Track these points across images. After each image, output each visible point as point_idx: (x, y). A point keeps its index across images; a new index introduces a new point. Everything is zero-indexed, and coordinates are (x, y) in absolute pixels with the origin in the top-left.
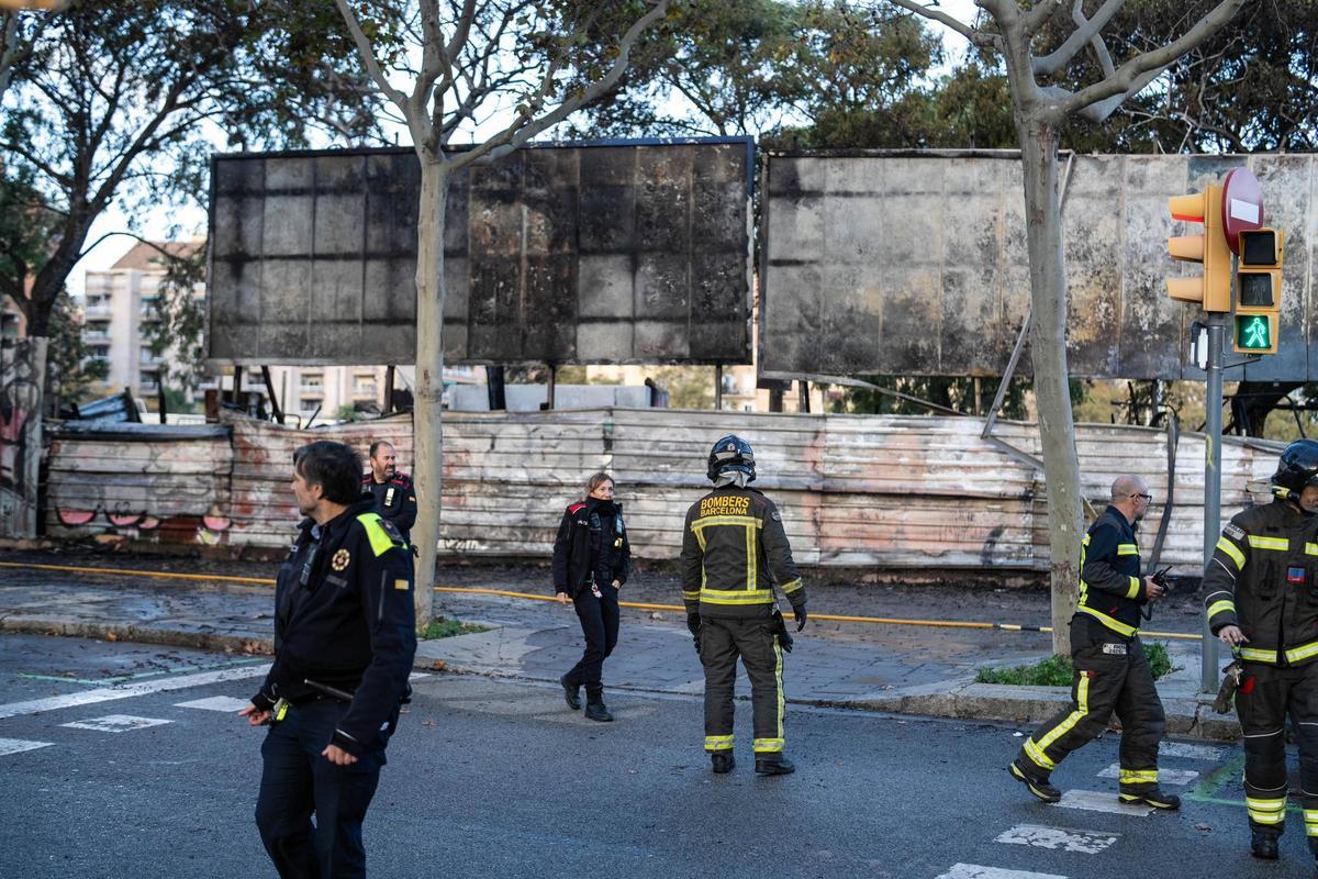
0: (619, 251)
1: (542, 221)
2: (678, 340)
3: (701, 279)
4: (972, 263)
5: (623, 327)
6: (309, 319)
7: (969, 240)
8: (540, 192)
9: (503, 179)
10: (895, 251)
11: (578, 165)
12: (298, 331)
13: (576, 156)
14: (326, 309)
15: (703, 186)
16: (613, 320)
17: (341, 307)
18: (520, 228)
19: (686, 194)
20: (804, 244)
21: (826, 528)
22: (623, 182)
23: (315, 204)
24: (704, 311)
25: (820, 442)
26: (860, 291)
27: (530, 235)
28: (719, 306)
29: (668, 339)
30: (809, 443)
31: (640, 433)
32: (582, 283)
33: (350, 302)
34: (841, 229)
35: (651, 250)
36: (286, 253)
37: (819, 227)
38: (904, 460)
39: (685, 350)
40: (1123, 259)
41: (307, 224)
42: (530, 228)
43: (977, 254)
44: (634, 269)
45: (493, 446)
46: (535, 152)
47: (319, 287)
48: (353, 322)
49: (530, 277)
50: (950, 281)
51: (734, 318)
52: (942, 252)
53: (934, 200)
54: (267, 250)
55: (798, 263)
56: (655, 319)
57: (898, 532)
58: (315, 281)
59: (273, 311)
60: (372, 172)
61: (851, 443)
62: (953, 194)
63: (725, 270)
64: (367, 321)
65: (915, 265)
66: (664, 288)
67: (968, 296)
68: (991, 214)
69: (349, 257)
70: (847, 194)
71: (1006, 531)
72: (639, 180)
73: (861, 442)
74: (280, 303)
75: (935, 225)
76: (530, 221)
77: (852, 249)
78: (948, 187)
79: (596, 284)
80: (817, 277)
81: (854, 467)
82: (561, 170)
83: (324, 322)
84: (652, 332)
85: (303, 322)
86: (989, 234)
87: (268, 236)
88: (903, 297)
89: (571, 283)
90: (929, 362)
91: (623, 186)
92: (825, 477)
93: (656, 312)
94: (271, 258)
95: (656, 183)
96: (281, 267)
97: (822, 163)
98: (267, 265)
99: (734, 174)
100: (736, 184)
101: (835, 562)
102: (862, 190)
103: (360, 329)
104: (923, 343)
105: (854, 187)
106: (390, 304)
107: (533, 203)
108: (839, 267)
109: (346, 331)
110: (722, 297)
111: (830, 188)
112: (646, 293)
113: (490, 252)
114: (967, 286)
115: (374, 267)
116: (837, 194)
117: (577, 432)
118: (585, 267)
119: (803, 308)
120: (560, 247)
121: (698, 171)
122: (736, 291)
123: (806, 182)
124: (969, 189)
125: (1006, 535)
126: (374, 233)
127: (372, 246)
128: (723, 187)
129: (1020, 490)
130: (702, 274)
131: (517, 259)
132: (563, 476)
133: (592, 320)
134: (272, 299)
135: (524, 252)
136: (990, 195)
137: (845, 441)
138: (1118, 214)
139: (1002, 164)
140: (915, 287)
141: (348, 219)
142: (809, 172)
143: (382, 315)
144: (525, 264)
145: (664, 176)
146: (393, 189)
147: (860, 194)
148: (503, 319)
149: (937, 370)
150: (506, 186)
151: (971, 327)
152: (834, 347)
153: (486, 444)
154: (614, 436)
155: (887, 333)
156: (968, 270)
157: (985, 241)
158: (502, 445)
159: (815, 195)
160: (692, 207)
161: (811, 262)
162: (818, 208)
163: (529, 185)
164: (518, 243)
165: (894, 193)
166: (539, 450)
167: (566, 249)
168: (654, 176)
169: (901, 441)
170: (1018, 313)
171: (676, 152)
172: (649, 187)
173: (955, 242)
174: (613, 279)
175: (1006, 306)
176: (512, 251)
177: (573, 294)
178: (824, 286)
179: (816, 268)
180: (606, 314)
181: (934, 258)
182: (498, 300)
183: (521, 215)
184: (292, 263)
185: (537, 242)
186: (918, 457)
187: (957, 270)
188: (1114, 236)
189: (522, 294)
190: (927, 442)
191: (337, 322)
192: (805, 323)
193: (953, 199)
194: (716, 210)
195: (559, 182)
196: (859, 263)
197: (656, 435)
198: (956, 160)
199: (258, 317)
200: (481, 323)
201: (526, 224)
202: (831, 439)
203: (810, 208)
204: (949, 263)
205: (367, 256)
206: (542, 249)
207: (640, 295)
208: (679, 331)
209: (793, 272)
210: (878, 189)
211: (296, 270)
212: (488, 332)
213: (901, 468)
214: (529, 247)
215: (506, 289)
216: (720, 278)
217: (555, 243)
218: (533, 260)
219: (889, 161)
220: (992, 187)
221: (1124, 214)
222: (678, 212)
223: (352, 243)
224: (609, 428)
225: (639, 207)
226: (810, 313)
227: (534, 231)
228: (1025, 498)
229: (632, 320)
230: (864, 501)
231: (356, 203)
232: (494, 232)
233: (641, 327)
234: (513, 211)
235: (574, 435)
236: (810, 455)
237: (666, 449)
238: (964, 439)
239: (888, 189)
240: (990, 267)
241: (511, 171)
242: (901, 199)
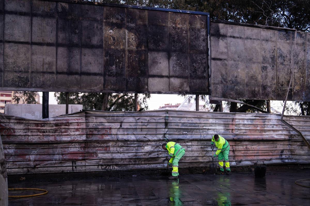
0: (163, 51)
1: (133, 37)
2: (185, 85)
3: (193, 63)
4: (269, 63)
5: (165, 79)
6: (30, 70)
7: (268, 56)
8: (133, 25)
9: (118, 19)
10: (248, 58)
11: (147, 16)
12: (24, 75)
13: (146, 13)
14: (38, 66)
15: (193, 29)
16: (161, 76)
17: (46, 66)
18: (125, 39)
19: (186, 31)
20: (222, 53)
21: (237, 153)
22: (164, 25)
23: (32, 20)
24: (194, 75)
25: (234, 123)
26: (239, 70)
27: (129, 42)
28: (199, 73)
29: (182, 85)
30: (231, 123)
31: (177, 120)
32: (150, 62)
33: (50, 64)
34: (233, 49)
35: (175, 51)
36: (17, 41)
37: (226, 47)
38: (258, 128)
39: (188, 89)
40: (306, 64)
41: (28, 29)
42: (129, 39)
43: (270, 60)
44: (169, 58)
45: (121, 126)
46: (130, 9)
47: (34, 57)
48: (52, 73)
49: (129, 58)
50: (264, 68)
51: (204, 78)
52: (261, 59)
53: (259, 42)
54: (7, 38)
55: (220, 59)
56: (177, 77)
57: (257, 153)
58: (32, 54)
59: (11, 66)
60: (60, 9)
61: (243, 123)
62: (264, 40)
63: (201, 60)
64: (58, 73)
65: (254, 63)
66: (180, 65)
67: (268, 74)
68: (274, 48)
69: (49, 45)
70: (234, 37)
71: (285, 151)
72: (170, 24)
73: (246, 122)
74: (15, 62)
75: (259, 50)
76: (129, 36)
77: (236, 56)
78: (262, 38)
79: (155, 62)
80: (226, 65)
81: (244, 131)
82: (140, 18)
83: (38, 72)
84: (176, 82)
85: (27, 72)
86: (273, 54)
87: (7, 32)
88: (251, 73)
89: (146, 60)
90: (258, 95)
91: (164, 26)
92: (237, 135)
93: (177, 74)
94: (9, 42)
95: (176, 26)
96: (15, 47)
97: (226, 26)
98: (7, 45)
99: (203, 26)
100: (203, 30)
101: (241, 164)
102: (238, 36)
103: (55, 76)
104: (256, 89)
105: (236, 35)
106: (69, 66)
107: (130, 30)
108: (232, 62)
109: (47, 76)
110: (200, 70)
111: (229, 35)
112: (173, 67)
113: (112, 47)
114: (268, 70)
115: (61, 50)
116: (231, 37)
117: (155, 120)
118: (151, 56)
119: (222, 75)
120: (141, 48)
121: (191, 23)
122: (205, 68)
123: (222, 31)
124: (268, 39)
125: (285, 153)
126: (61, 35)
127: (60, 41)
128: (199, 30)
129: (287, 137)
130: (193, 61)
131: (124, 50)
133: (154, 76)
134: (10, 61)
135: (127, 48)
136: (273, 41)
137: (241, 122)
138: (305, 50)
139: (276, 32)
140: (254, 70)
141: (48, 28)
142: (223, 28)
143: (65, 70)
144: (127, 53)
145: (179, 24)
146: (70, 17)
147: (238, 38)
148: (119, 74)
149: (260, 98)
150: (119, 22)
151: (269, 84)
152: (232, 89)
153: (117, 125)
154: (169, 121)
155: (247, 85)
156: (268, 66)
157: (272, 56)
158: (125, 126)
159: (224, 36)
160: (189, 36)
161: (224, 59)
162: (225, 41)
163: (128, 22)
164: (124, 44)
165: (247, 38)
166: (140, 127)
167: (143, 48)
168: (175, 23)
169: (257, 122)
170: (282, 80)
171: (183, 15)
172: (173, 27)
173: (264, 56)
174: (161, 61)
175: (278, 78)
176: (122, 47)
177: (146, 66)
178: (229, 68)
179: (226, 62)
180: (159, 74)
181: (259, 61)
182: (116, 67)
183: (125, 33)
184: (20, 46)
185: (132, 44)
186: (262, 127)
187: (265, 65)
188: (304, 57)
189: (126, 65)
190: (264, 122)
191: (44, 73)
192: (223, 81)
193: (263, 42)
194: (197, 38)
195: (140, 22)
196: (238, 61)
197: (183, 120)
198: (264, 29)
199: (3, 69)
200: (109, 76)
201: (127, 37)
202: (237, 122)
203: (223, 41)
204: (263, 63)
205: (57, 45)
206: (134, 48)
207: (171, 68)
208: (185, 82)
209: (219, 62)
210: (243, 36)
211: (23, 49)
212: (113, 79)
213: (257, 131)
214: (128, 46)
215: (119, 62)
216: (199, 63)
217: (139, 46)
218: (130, 52)
219: (246, 28)
220: (274, 39)
221: (306, 51)
222: (184, 38)
223: (51, 38)
224: (167, 118)
225: (170, 35)
226: (224, 77)
227: (131, 40)
228: (289, 140)
229: (169, 77)
230: (247, 143)
231: (52, 22)
232: (114, 39)
233: (172, 80)
234: (121, 32)
235: (154, 121)
236: (231, 127)
237: (186, 126)
238: (274, 121)
239: (246, 37)
240: (274, 65)
241: (121, 16)
242: (249, 40)
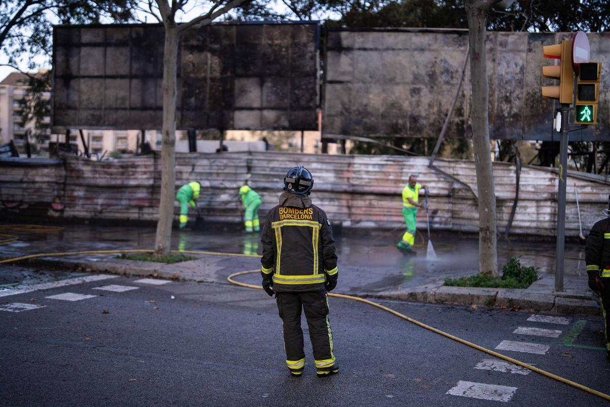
0: (255, 76)
1: (217, 61)
2: (283, 119)
3: (294, 89)
4: (424, 83)
5: (256, 112)
6: (103, 107)
7: (423, 72)
8: (217, 46)
9: (198, 40)
10: (388, 77)
11: (235, 34)
12: (97, 113)
13: (234, 29)
14: (111, 102)
15: (295, 45)
16: (251, 109)
17: (119, 102)
18: (206, 64)
19: (287, 48)
20: (344, 73)
21: (354, 211)
22: (256, 42)
23: (105, 51)
24: (296, 105)
25: (351, 169)
26: (371, 96)
27: (211, 67)
28: (303, 102)
29: (278, 119)
30: (346, 169)
31: (264, 164)
32: (237, 91)
33: (123, 99)
34: (362, 66)
35: (270, 75)
36: (92, 75)
37: (351, 65)
38: (391, 177)
39: (286, 124)
40: (496, 82)
41: (102, 61)
42: (211, 64)
43: (427, 79)
44: (261, 84)
45: (193, 169)
46: (214, 27)
47: (108, 92)
48: (125, 109)
49: (211, 88)
50: (415, 91)
51: (310, 108)
52: (410, 78)
53: (407, 53)
54: (82, 73)
55: (340, 82)
56: (272, 109)
57: (388, 212)
58: (106, 89)
59: (85, 103)
60: (134, 36)
61: (366, 169)
62: (416, 49)
63: (306, 85)
64: (132, 109)
65: (397, 84)
66: (276, 94)
67: (423, 99)
68: (434, 60)
69: (122, 77)
70: (365, 49)
71: (439, 212)
72: (265, 41)
73: (371, 169)
74: (89, 99)
75: (407, 65)
76: (212, 60)
77: (367, 76)
78: (413, 46)
79: (243, 91)
80: (350, 89)
81: (367, 180)
82: (227, 36)
83: (110, 109)
84: (270, 115)
85: (100, 109)
86: (433, 69)
87: (83, 66)
88: (391, 99)
89: (232, 89)
90: (404, 130)
91: (256, 44)
92: (354, 185)
93: (272, 105)
94: (84, 77)
95: (273, 42)
96: (89, 82)
97: (353, 34)
98: (82, 81)
99: (311, 39)
100: (311, 44)
101: (359, 225)
102: (372, 47)
103: (128, 112)
104: (400, 122)
105: (368, 46)
106: (143, 100)
107: (213, 52)
108: (360, 85)
109: (120, 113)
110: (304, 98)
111: (357, 46)
112: (268, 96)
113: (192, 75)
114: (422, 94)
115: (135, 82)
116: (360, 49)
117: (234, 163)
118: (238, 83)
119: (343, 104)
120: (226, 73)
121: (293, 37)
122: (311, 96)
123: (345, 43)
124: (423, 47)
125: (439, 214)
126: (135, 66)
127: (134, 72)
128: (305, 45)
129: (446, 192)
130: (295, 87)
131: (205, 79)
132: (228, 185)
133: (241, 109)
134: (84, 97)
135: (209, 76)
136: (433, 50)
137: (363, 168)
138: (494, 60)
139: (439, 36)
140: (397, 94)
141: (122, 58)
142: (347, 38)
143: (139, 105)
144: (209, 81)
145: (277, 40)
146: (144, 44)
147: (371, 49)
148: (199, 108)
149: (407, 134)
150: (200, 43)
151: (423, 114)
152: (358, 123)
153: (189, 169)
154: (253, 165)
155: (383, 116)
156: (423, 87)
157: (431, 73)
158: (198, 170)
159: (349, 49)
160: (290, 55)
161: (348, 82)
162: (350, 55)
163: (211, 43)
164: (205, 71)
165: (387, 49)
166: (215, 171)
167: (229, 74)
168: (271, 39)
169: (390, 168)
170: (446, 107)
171: (283, 27)
172: (269, 44)
173: (416, 72)
174: (252, 89)
175: (440, 104)
176: (203, 75)
177: (232, 96)
178: (354, 93)
179: (350, 85)
180: (248, 106)
181: (406, 80)
182: (196, 99)
183: (206, 57)
184: (94, 80)
185: (215, 70)
186: (398, 176)
187: (418, 86)
188: (492, 71)
189: (208, 96)
190: (402, 169)
191: (117, 109)
192: (344, 111)
193: (416, 53)
194: (302, 56)
195: (225, 42)
196: (370, 82)
197: (272, 165)
198: (417, 34)
199: (78, 106)
200: (188, 110)
201: (209, 62)
202: (356, 168)
203: (347, 55)
204: (413, 83)
205: (131, 77)
206: (217, 74)
207: (264, 97)
208: (283, 115)
209: (338, 86)
210: (380, 47)
211: (97, 83)
212: (191, 114)
213: (390, 182)
214: (211, 73)
215: (199, 93)
216: (303, 89)
217: (223, 71)
218: (213, 79)
219: (385, 34)
220: (434, 47)
221: (497, 61)
222: (283, 57)
223: (124, 70)
224: (249, 161)
225: (264, 54)
226: (347, 106)
227: (213, 65)
228: (448, 196)
229: (261, 109)
230: (372, 197)
231: (126, 51)
232: (194, 65)
233: (265, 113)
234: (203, 56)
235: (232, 164)
236: (346, 175)
237: (277, 171)
238: (420, 167)
239: (385, 47)
240: (433, 85)
241: (202, 36)
242: (391, 52)
